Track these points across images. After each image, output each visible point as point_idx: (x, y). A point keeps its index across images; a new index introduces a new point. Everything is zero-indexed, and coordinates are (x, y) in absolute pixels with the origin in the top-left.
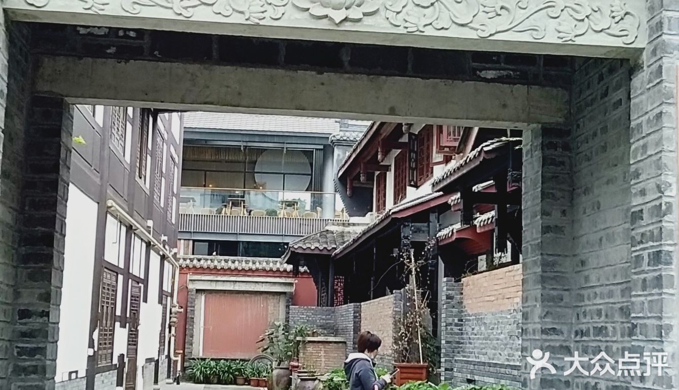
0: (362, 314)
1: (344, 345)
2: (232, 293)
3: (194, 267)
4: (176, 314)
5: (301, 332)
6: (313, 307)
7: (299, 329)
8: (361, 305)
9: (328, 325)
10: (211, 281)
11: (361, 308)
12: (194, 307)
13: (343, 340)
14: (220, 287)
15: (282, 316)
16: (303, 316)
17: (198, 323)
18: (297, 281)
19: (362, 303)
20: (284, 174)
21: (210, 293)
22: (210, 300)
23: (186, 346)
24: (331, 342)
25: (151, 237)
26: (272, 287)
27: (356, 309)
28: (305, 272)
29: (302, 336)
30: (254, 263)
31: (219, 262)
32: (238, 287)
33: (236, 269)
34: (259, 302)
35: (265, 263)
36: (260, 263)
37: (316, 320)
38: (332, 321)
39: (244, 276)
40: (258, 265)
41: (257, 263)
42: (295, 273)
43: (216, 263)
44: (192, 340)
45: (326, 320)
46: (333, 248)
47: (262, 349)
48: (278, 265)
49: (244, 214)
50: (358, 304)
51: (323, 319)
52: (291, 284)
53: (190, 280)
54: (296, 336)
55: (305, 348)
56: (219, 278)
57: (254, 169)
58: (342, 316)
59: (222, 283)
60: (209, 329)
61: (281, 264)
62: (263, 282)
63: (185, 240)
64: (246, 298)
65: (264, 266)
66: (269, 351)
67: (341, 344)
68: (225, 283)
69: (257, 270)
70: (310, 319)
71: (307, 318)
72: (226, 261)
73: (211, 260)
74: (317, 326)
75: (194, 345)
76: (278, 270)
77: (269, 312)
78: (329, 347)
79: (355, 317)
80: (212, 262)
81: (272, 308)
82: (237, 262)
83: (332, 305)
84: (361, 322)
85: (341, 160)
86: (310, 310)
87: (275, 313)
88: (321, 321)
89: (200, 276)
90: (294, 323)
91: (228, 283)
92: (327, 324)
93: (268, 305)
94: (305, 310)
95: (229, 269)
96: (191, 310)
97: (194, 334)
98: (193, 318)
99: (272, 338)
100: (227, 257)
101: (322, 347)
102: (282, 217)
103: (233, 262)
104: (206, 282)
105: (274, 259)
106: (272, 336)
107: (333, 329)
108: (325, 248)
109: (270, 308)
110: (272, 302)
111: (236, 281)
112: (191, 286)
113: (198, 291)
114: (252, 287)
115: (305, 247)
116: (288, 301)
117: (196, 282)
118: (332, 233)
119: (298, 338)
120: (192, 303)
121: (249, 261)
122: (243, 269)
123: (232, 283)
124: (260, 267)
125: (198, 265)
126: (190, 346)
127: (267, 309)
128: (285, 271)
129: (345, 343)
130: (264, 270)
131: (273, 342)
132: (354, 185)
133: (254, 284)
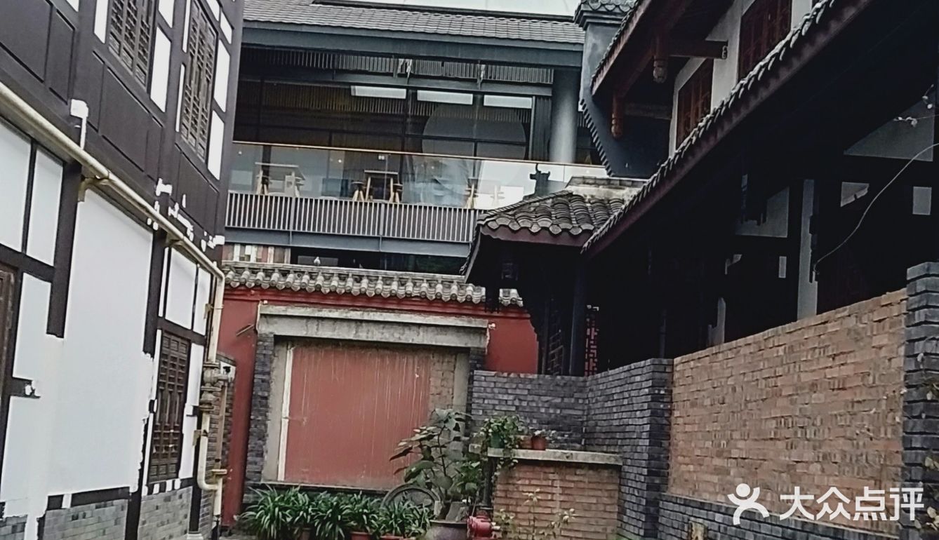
0: (676, 391)
1: (615, 474)
2: (354, 346)
3: (273, 287)
4: (213, 384)
5: (500, 436)
6: (530, 377)
7: (494, 425)
8: (672, 365)
9: (567, 421)
10: (308, 318)
11: (672, 373)
12: (269, 373)
13: (612, 462)
14: (326, 332)
15: (459, 399)
16: (505, 397)
17: (277, 409)
18: (493, 325)
19: (677, 360)
20: (476, 142)
21: (305, 346)
22: (306, 359)
23: (249, 459)
24: (579, 466)
25: (80, 150)
26: (439, 337)
27: (657, 375)
28: (514, 305)
29: (502, 446)
30: (402, 283)
31: (328, 278)
32: (364, 334)
33: (363, 295)
34: (410, 368)
35: (425, 285)
36: (415, 284)
37: (539, 408)
38: (580, 413)
39: (379, 309)
40: (409, 287)
41: (410, 284)
42: (491, 305)
43: (320, 280)
44: (261, 446)
45: (561, 409)
46: (584, 231)
47: (405, 471)
48: (454, 289)
49: (394, 201)
50: (665, 361)
51: (556, 406)
52: (480, 332)
53: (262, 315)
54: (487, 445)
55: (509, 478)
56: (325, 313)
57: (422, 132)
58: (609, 397)
59: (331, 323)
60: (300, 423)
61: (461, 286)
62: (420, 325)
63: (275, 247)
64: (382, 357)
65: (424, 289)
66: (421, 478)
67: (606, 473)
68: (338, 325)
69: (408, 297)
70: (524, 404)
71: (517, 403)
72: (343, 278)
73: (310, 274)
74: (541, 423)
75: (266, 457)
76: (453, 300)
77: (433, 390)
78: (576, 478)
79: (656, 398)
80: (311, 278)
81: (439, 382)
82: (365, 281)
83: (579, 372)
84: (671, 411)
85: (600, 56)
86: (523, 381)
87: (444, 394)
88: (551, 411)
89: (283, 308)
90: (485, 413)
91: (345, 324)
92: (565, 417)
93: (428, 376)
94: (512, 381)
95: (348, 294)
96: (263, 381)
97: (269, 431)
98: (266, 398)
99: (429, 449)
100: (344, 270)
101: (556, 477)
102: (469, 207)
103: (358, 279)
104: (296, 321)
105: (445, 276)
106: (427, 443)
107: (578, 430)
108: (565, 230)
109: (435, 382)
110: (437, 369)
111: (362, 321)
112: (264, 329)
113: (280, 340)
114: (397, 335)
115: (516, 228)
116: (472, 368)
117: (276, 319)
118: (582, 199)
119: (492, 452)
120: (264, 364)
121: (392, 279)
122: (378, 296)
123: (353, 325)
124: (416, 292)
125: (281, 284)
126: (258, 459)
127: (427, 386)
128: (469, 301)
129: (617, 469)
130: (423, 298)
131: (432, 459)
132: (627, 112)
133: (400, 329)
